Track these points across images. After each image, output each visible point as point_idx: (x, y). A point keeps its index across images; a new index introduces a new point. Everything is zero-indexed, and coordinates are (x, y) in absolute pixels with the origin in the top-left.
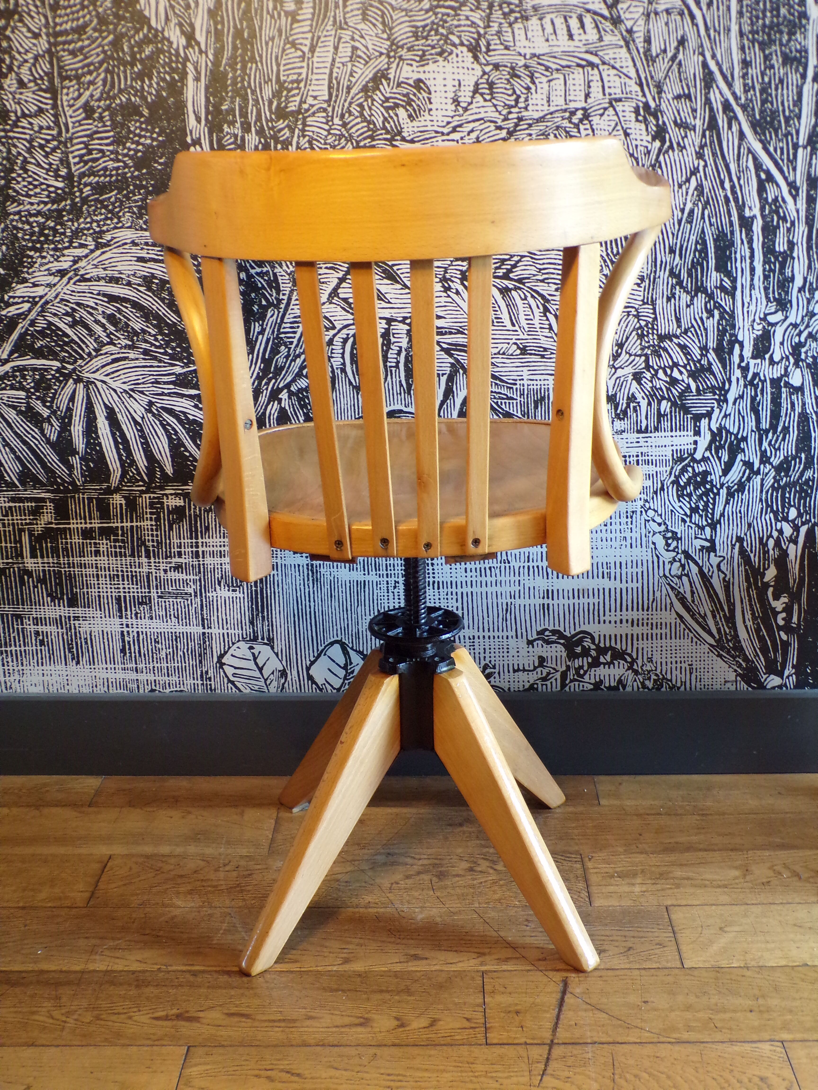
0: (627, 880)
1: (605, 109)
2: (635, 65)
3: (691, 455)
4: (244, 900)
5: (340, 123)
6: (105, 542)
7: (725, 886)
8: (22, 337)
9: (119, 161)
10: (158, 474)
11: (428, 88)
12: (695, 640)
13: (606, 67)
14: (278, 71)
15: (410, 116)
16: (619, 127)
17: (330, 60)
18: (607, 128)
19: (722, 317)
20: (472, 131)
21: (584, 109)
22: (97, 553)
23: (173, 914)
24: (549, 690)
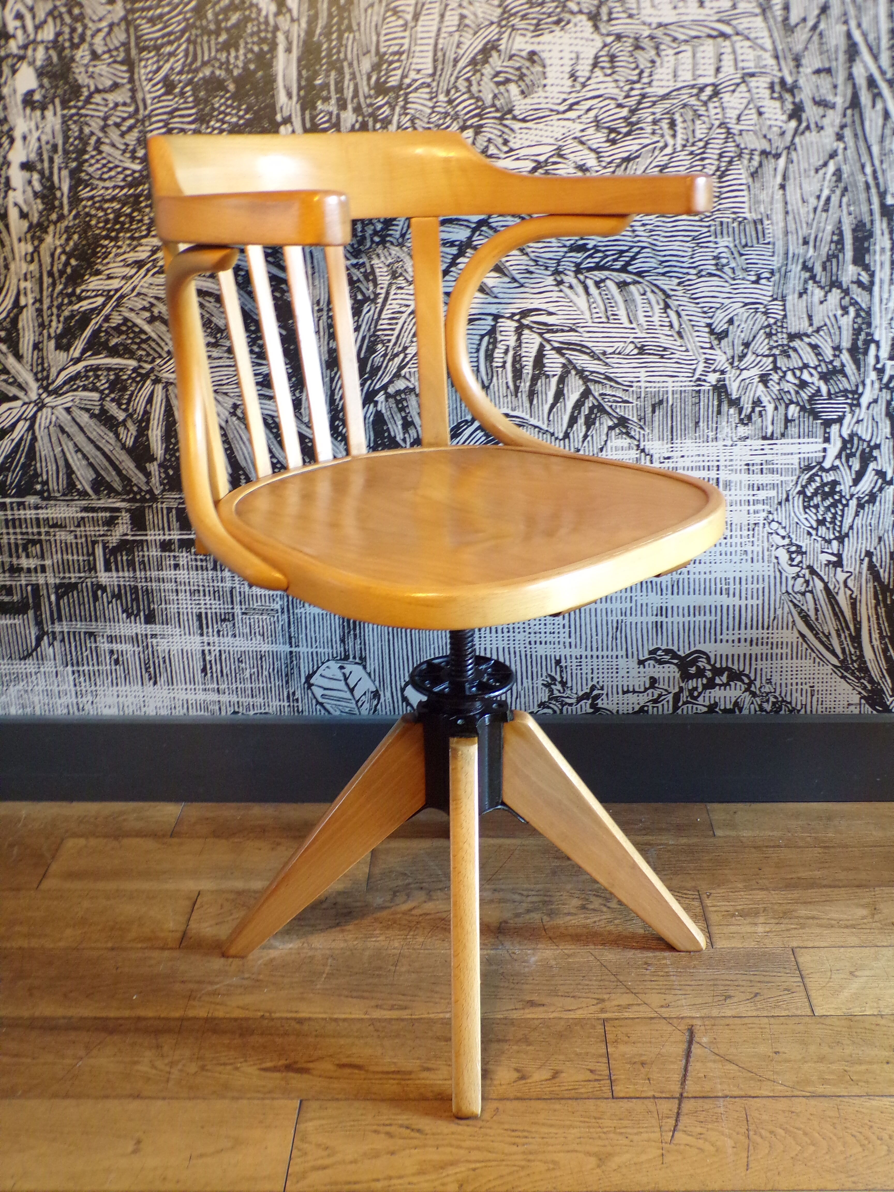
0: (749, 920)
1: (738, 85)
2: (771, 36)
3: (819, 463)
4: (345, 941)
5: (446, 99)
6: (184, 554)
7: (853, 926)
8: (96, 333)
11: (542, 60)
12: (817, 660)
13: (739, 38)
14: (378, 42)
15: (523, 92)
16: (752, 106)
17: (435, 28)
18: (737, 106)
19: (858, 315)
20: (590, 109)
21: (713, 84)
22: (176, 566)
23: (272, 956)
24: (660, 712)
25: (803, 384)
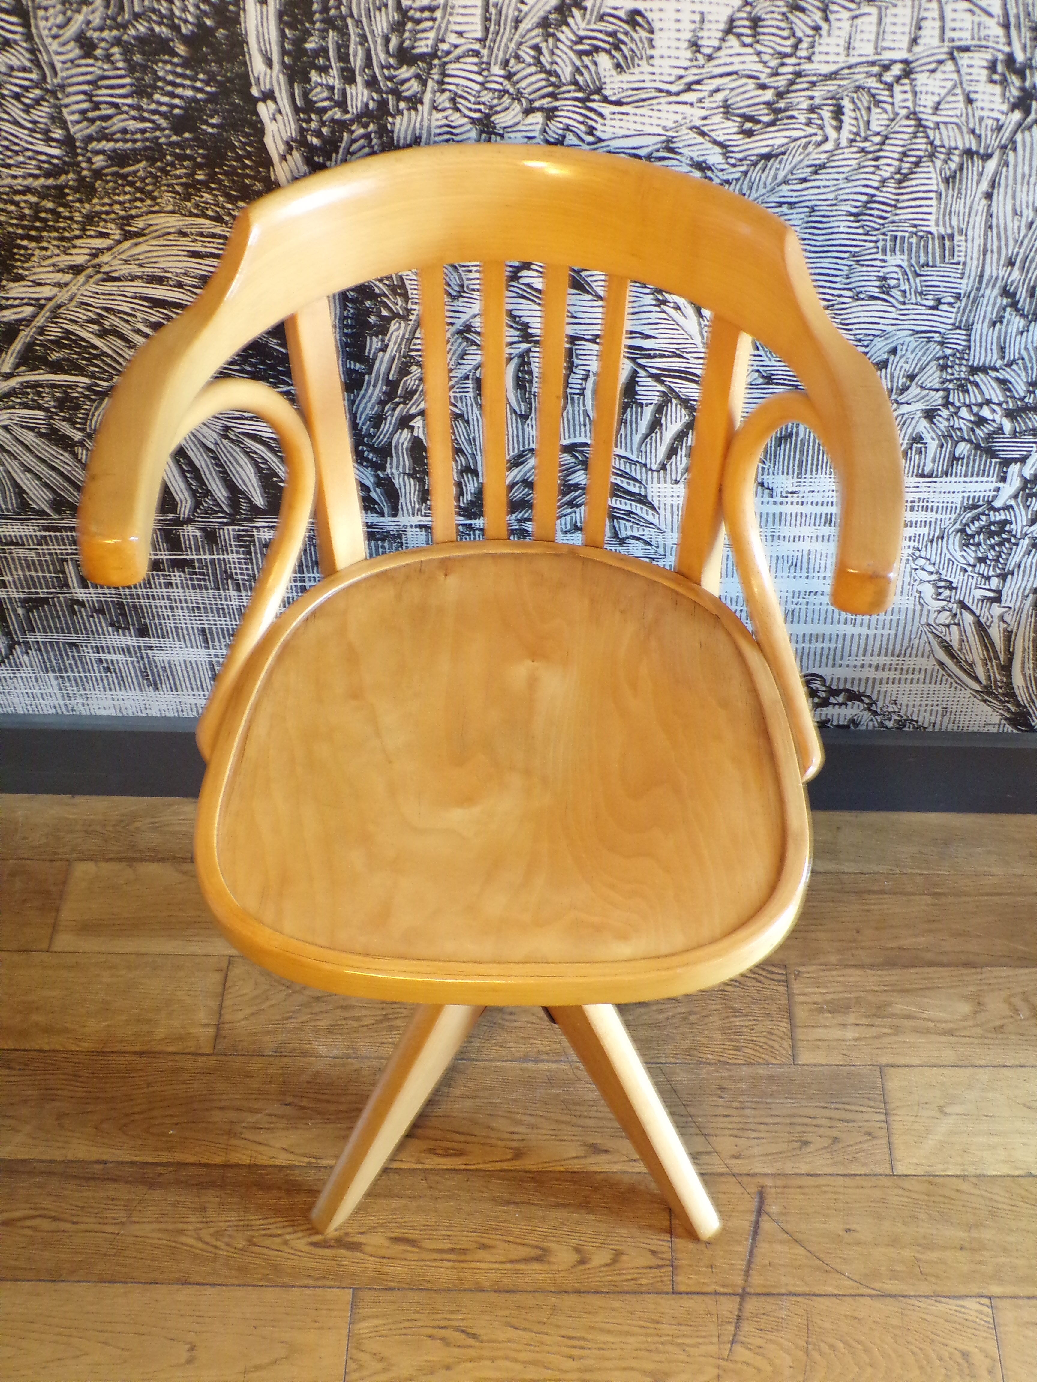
0: (838, 1018)
1: (941, 62)
3: (989, 503)
5: (502, 73)
6: (177, 574)
7: (951, 1033)
8: (29, 347)
9: (144, 120)
10: (244, 506)
11: (648, 22)
12: (955, 685)
15: (618, 66)
16: (958, 91)
18: (937, 90)
20: (717, 90)
21: (906, 62)
22: (169, 585)
23: (314, 1069)
25: (981, 421)
